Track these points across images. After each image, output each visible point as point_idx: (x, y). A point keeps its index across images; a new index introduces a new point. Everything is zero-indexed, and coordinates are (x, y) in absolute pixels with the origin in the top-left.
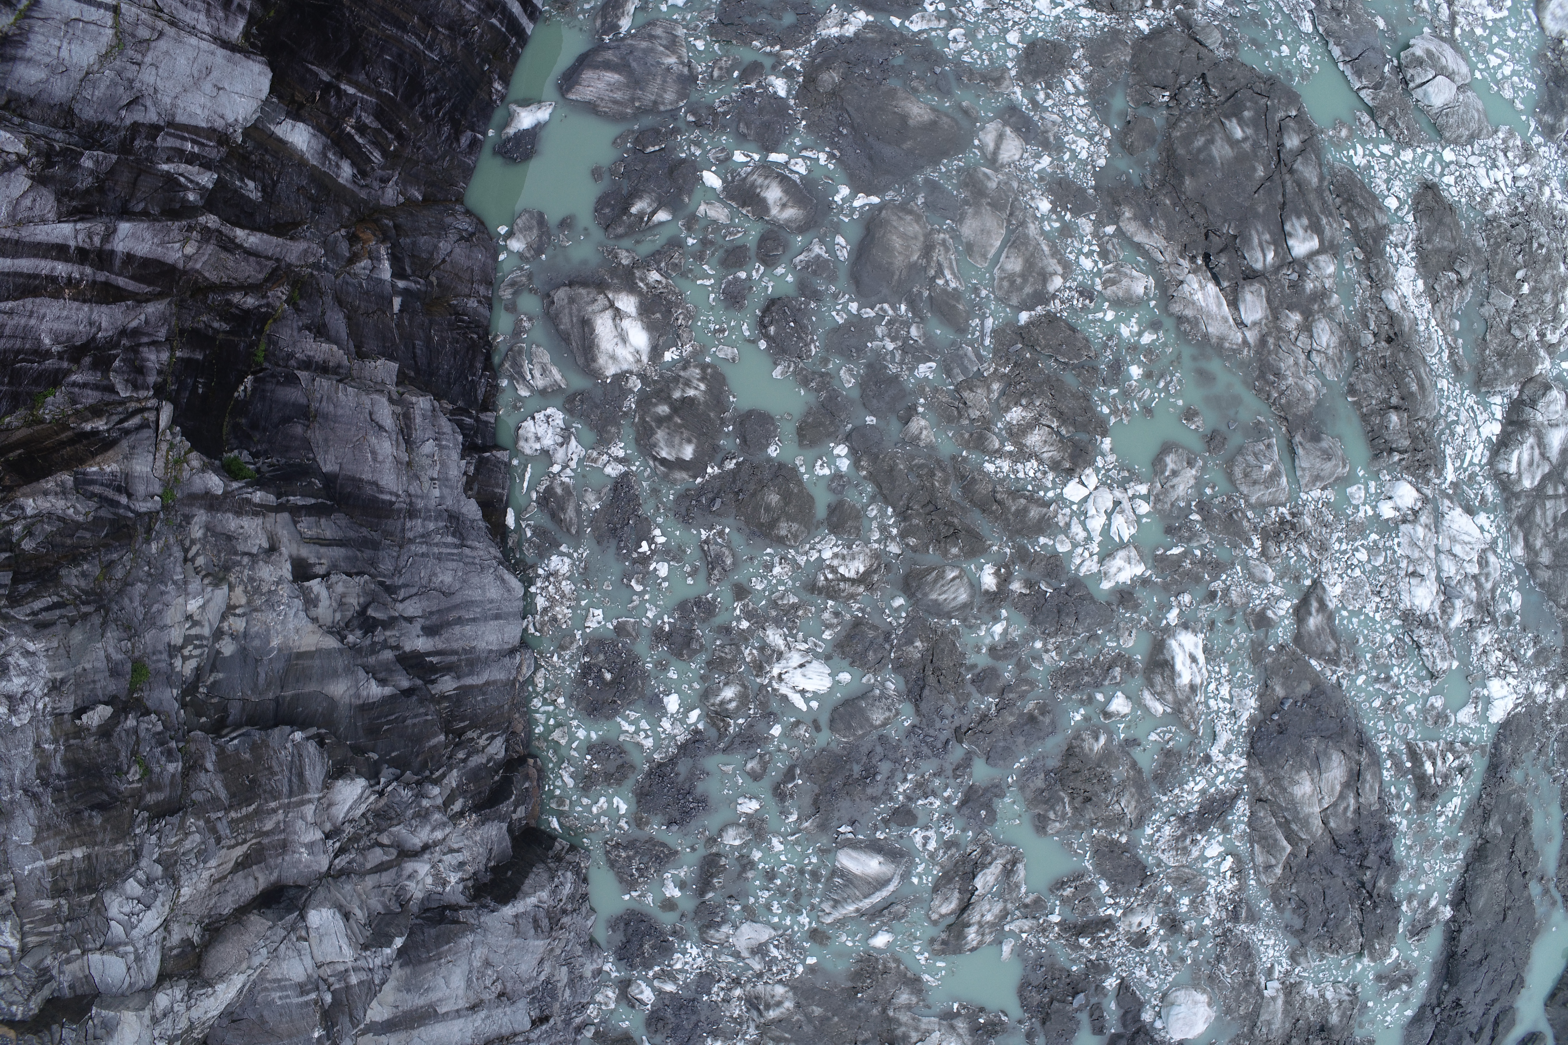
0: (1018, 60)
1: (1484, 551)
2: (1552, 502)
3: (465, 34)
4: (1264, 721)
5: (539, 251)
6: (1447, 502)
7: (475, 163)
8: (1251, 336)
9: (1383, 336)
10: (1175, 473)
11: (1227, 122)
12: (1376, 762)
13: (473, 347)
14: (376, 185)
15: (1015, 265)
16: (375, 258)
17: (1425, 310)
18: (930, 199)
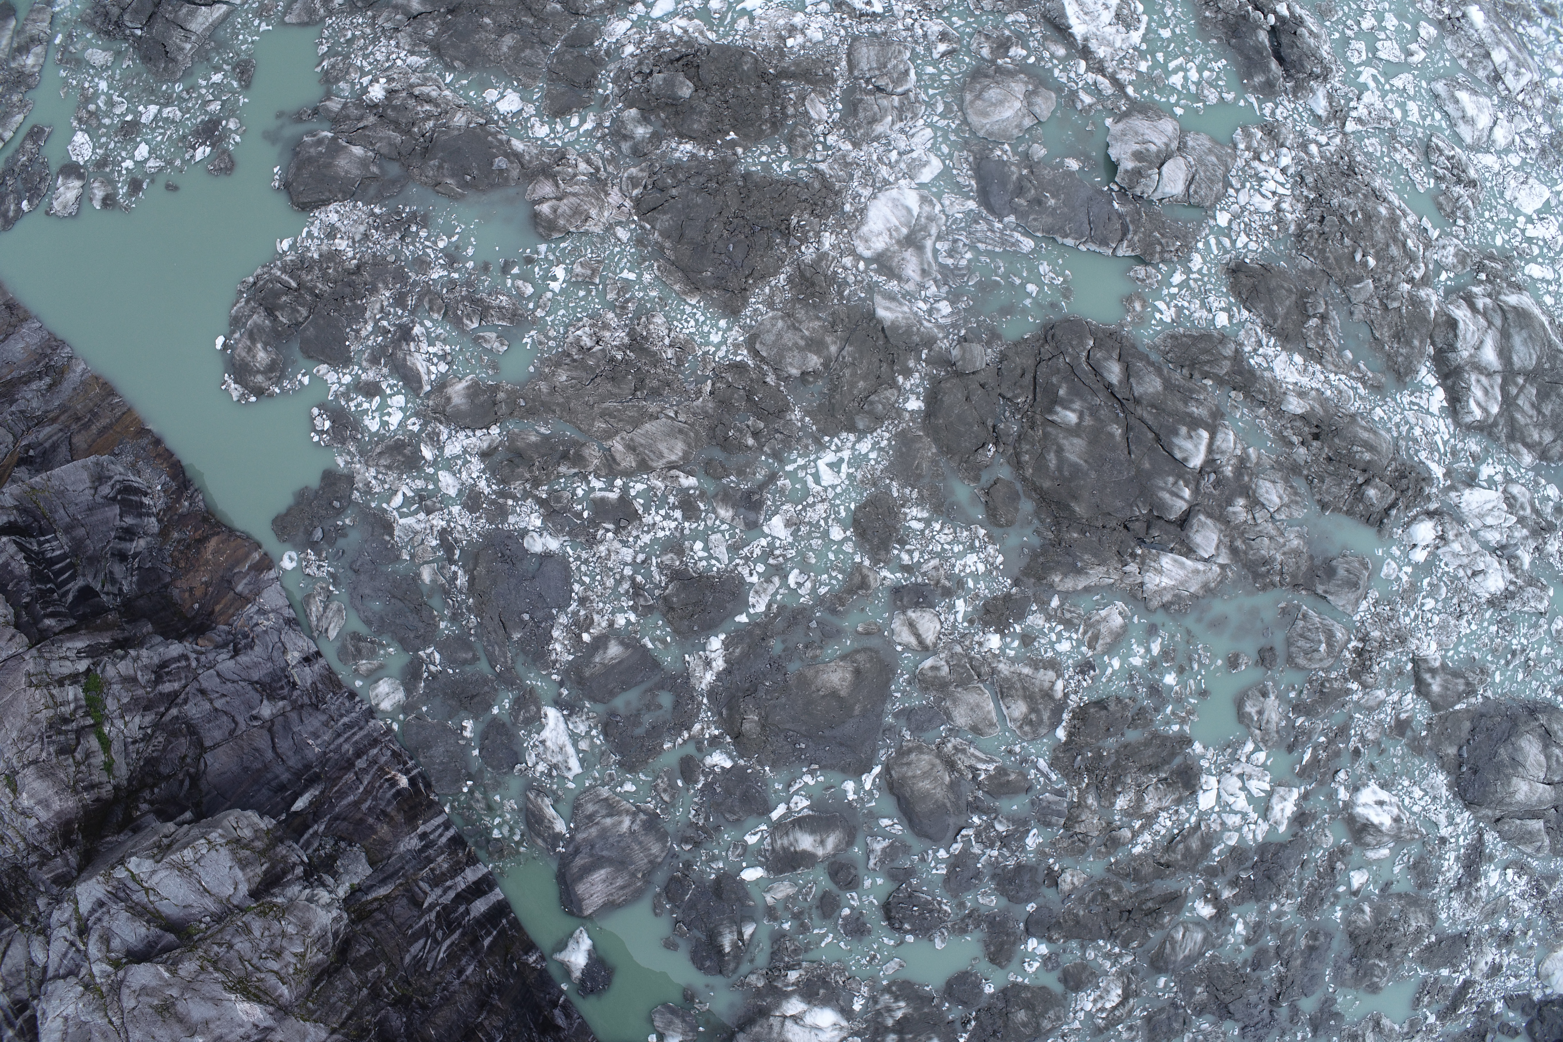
0: (858, 546)
1: (1505, 491)
2: (1522, 396)
3: (491, 990)
4: (1458, 778)
5: (694, 1029)
6: (1453, 494)
7: (580, 1017)
8: (1223, 560)
9: (1310, 437)
10: (1260, 713)
11: (1055, 418)
15: (1019, 709)
17: (1318, 374)
18: (913, 726)
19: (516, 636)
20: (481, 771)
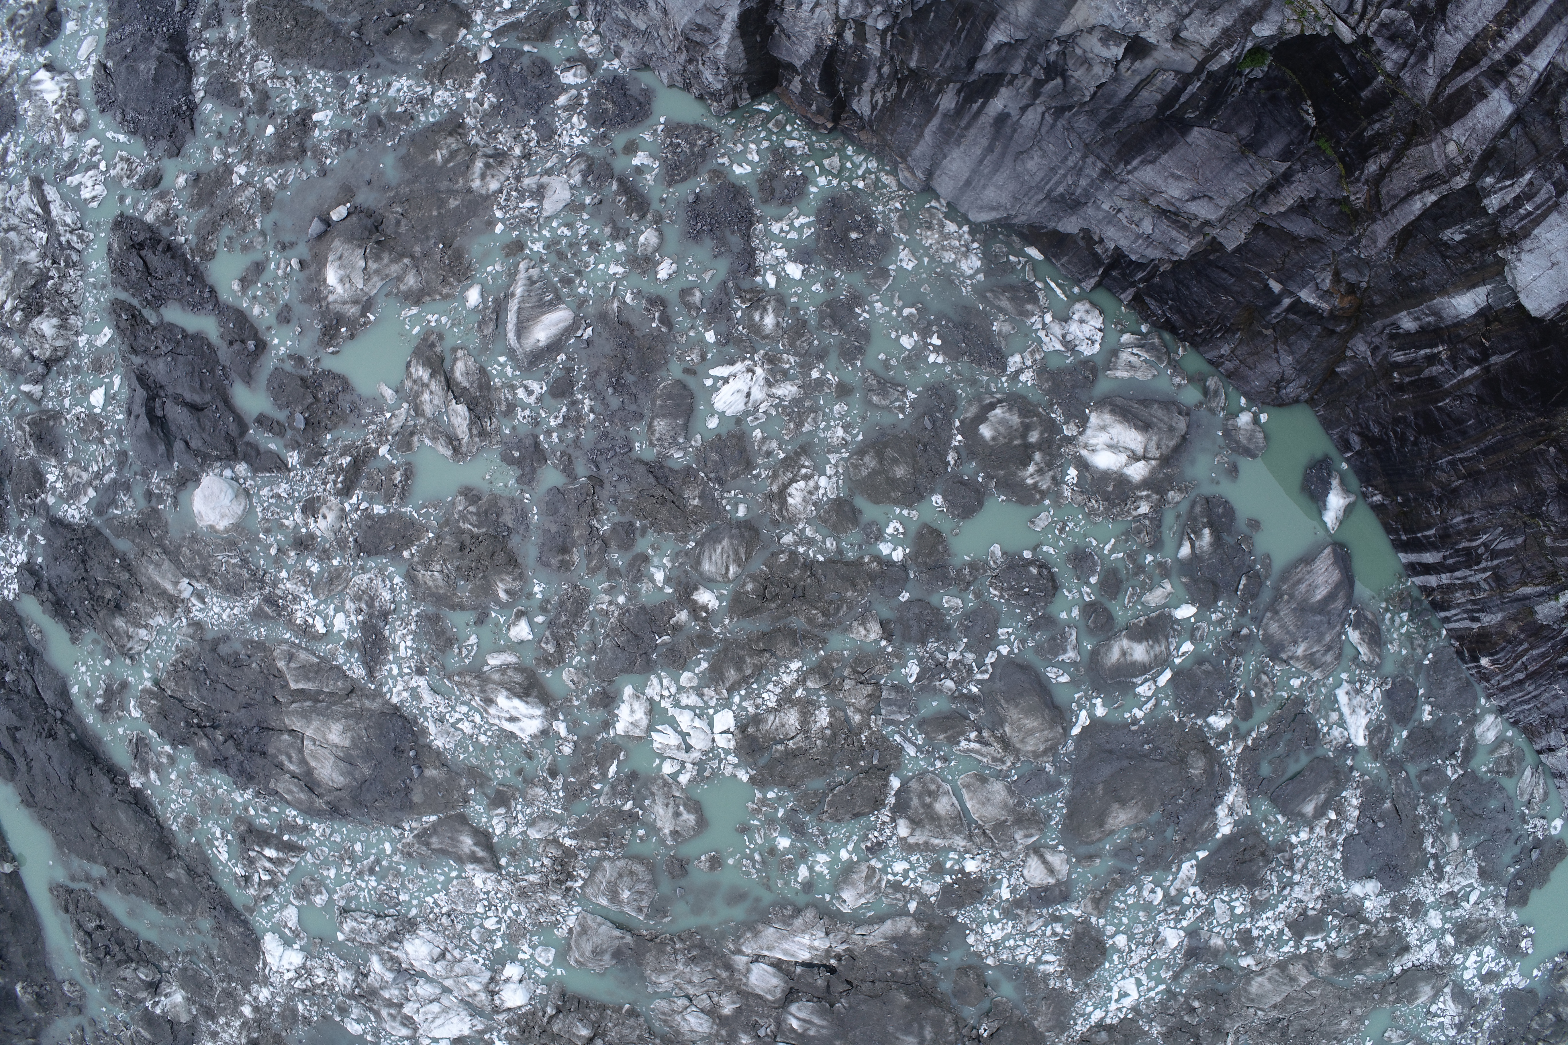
0: (1100, 932)
3: (1440, 500)
4: (416, 742)
5: (1227, 433)
6: (480, 1027)
7: (1330, 436)
8: (740, 961)
10: (677, 814)
12: (310, 812)
13: (1194, 323)
14: (1377, 340)
15: (943, 806)
16: (1325, 295)
18: (1044, 776)
19: (1388, 805)
20: (1417, 674)
